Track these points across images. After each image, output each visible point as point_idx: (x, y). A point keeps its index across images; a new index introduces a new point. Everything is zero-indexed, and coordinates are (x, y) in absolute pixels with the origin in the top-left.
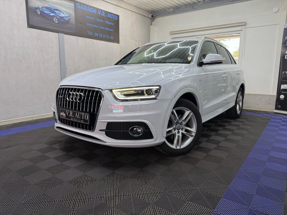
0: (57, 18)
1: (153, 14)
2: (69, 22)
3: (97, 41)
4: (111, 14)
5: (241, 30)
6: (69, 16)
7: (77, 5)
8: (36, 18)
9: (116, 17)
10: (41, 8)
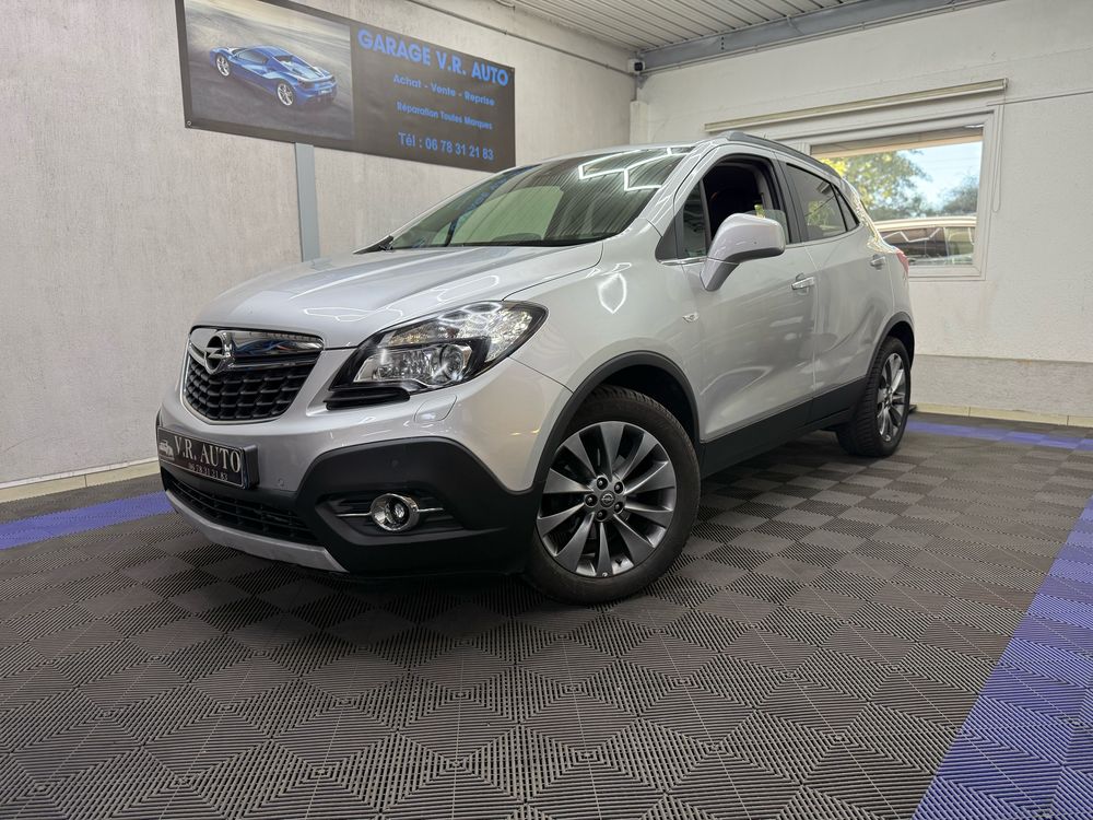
0: (290, 88)
1: (641, 59)
2: (334, 101)
3: (436, 168)
4: (483, 66)
5: (987, 113)
6: (330, 80)
7: (360, 37)
8: (213, 90)
9: (502, 76)
10: (234, 52)
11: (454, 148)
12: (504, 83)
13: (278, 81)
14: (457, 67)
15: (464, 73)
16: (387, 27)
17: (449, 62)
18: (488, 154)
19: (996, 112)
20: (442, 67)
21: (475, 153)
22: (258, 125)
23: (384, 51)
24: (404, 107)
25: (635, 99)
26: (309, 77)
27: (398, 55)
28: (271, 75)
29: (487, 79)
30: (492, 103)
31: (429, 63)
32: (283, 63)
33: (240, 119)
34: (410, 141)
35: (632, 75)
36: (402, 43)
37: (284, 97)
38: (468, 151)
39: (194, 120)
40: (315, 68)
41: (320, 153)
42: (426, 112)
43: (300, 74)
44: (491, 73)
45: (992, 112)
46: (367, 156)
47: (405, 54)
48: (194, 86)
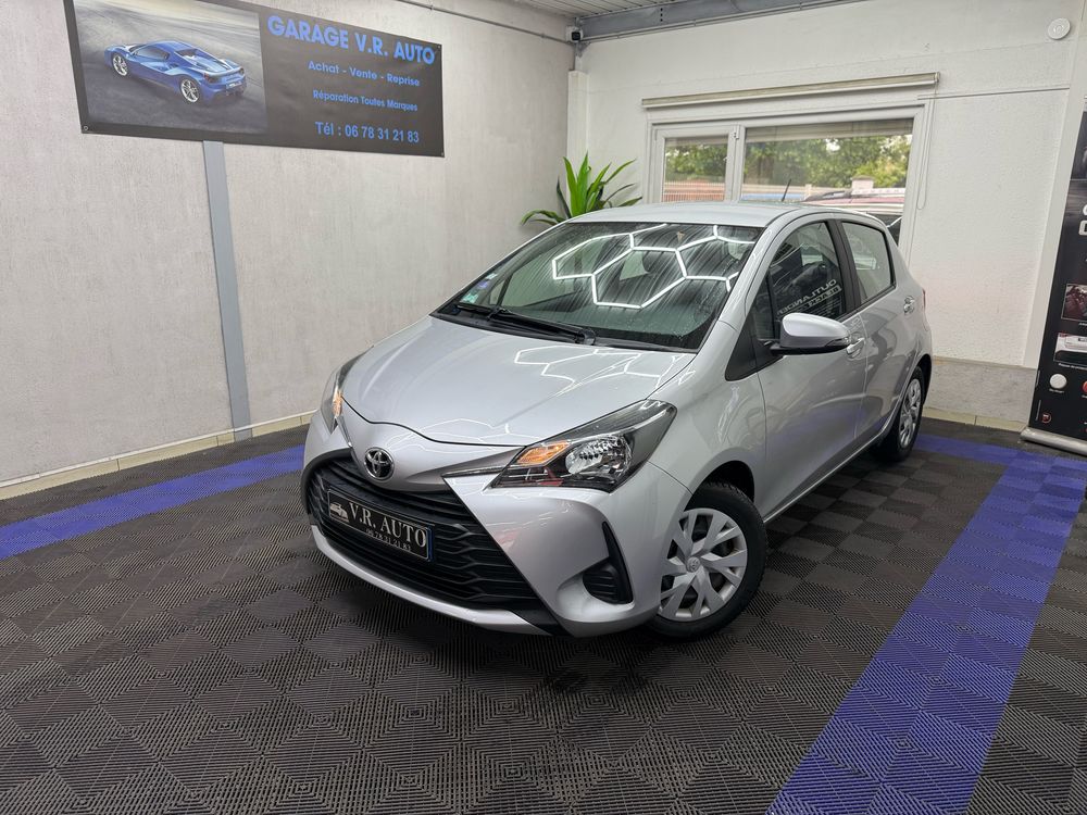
0: (195, 83)
1: (580, 27)
2: (244, 94)
3: (356, 155)
4: (407, 45)
5: (919, 106)
6: (239, 72)
7: (270, 23)
8: (111, 91)
9: (428, 54)
10: (131, 50)
11: (376, 133)
12: (429, 62)
13: (180, 78)
14: (378, 48)
15: (386, 54)
16: (299, 12)
17: (369, 44)
18: (413, 137)
19: (926, 107)
20: (362, 48)
21: (399, 137)
22: (161, 125)
23: (297, 37)
24: (321, 95)
25: (573, 69)
26: (214, 70)
27: (313, 41)
28: (174, 72)
29: (411, 59)
30: (417, 83)
31: (347, 46)
32: (187, 58)
33: (141, 120)
34: (329, 130)
35: (568, 43)
36: (317, 28)
37: (189, 94)
38: (391, 135)
39: (91, 124)
40: (222, 61)
41: (232, 151)
42: (345, 98)
43: (205, 68)
44: (416, 51)
45: (922, 106)
46: (281, 148)
47: (320, 38)
48: (89, 89)
